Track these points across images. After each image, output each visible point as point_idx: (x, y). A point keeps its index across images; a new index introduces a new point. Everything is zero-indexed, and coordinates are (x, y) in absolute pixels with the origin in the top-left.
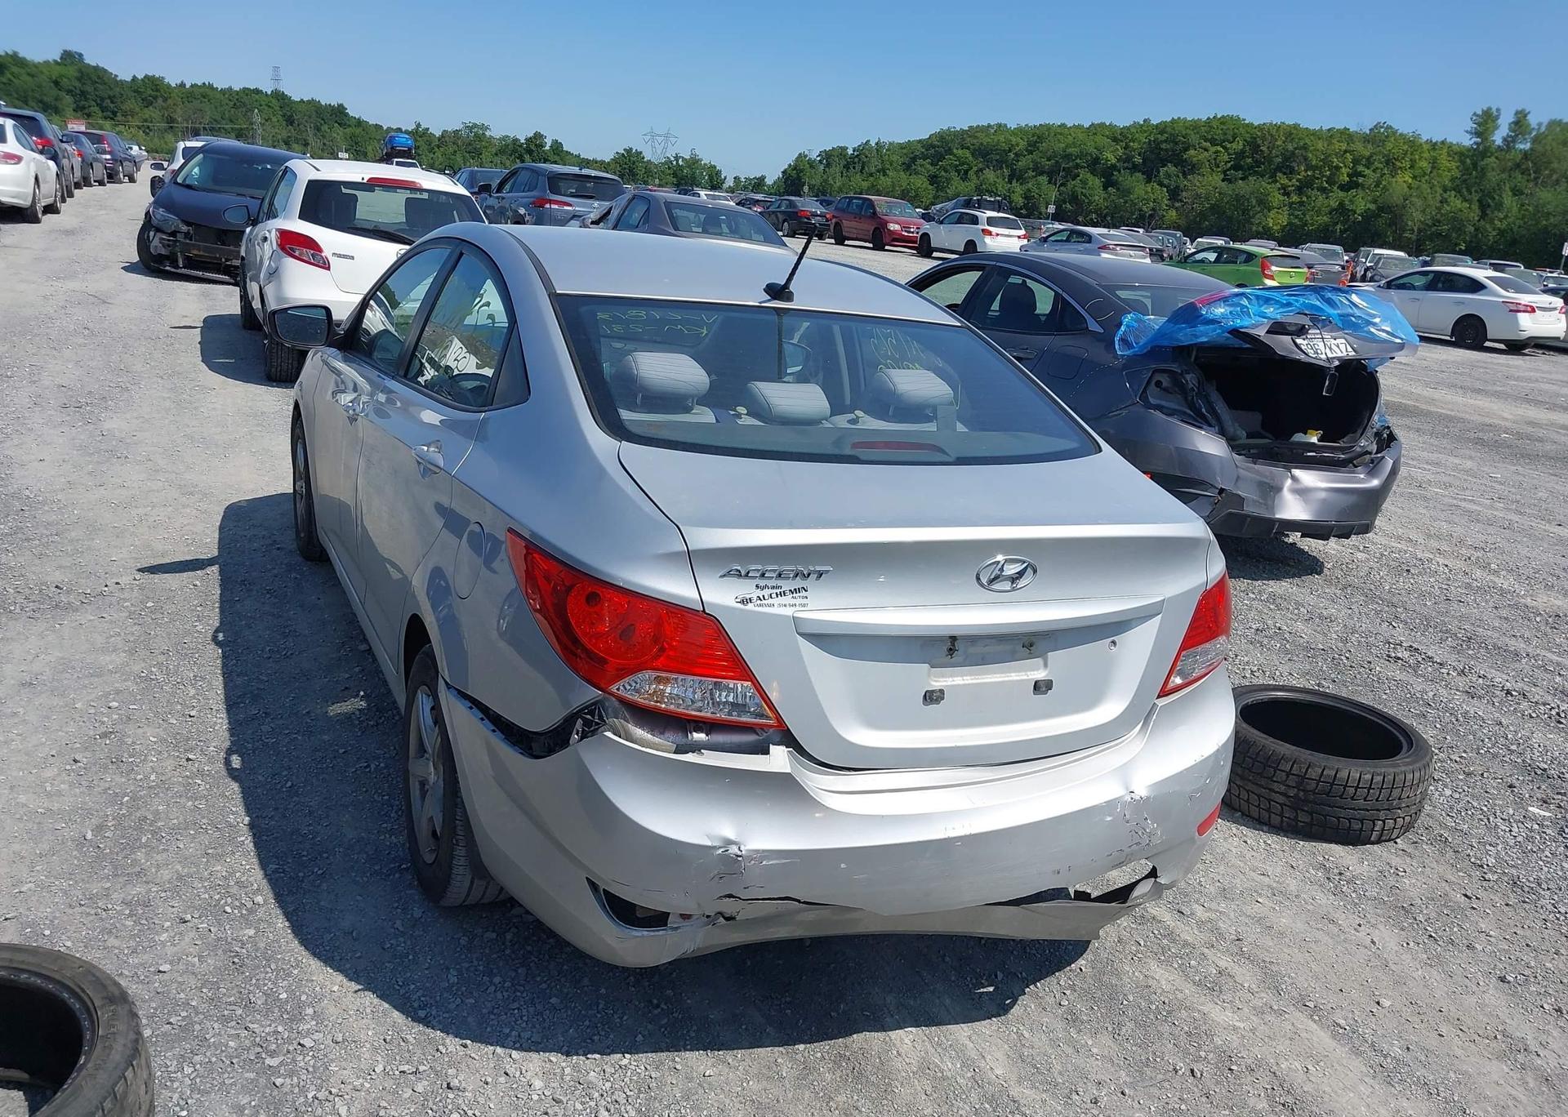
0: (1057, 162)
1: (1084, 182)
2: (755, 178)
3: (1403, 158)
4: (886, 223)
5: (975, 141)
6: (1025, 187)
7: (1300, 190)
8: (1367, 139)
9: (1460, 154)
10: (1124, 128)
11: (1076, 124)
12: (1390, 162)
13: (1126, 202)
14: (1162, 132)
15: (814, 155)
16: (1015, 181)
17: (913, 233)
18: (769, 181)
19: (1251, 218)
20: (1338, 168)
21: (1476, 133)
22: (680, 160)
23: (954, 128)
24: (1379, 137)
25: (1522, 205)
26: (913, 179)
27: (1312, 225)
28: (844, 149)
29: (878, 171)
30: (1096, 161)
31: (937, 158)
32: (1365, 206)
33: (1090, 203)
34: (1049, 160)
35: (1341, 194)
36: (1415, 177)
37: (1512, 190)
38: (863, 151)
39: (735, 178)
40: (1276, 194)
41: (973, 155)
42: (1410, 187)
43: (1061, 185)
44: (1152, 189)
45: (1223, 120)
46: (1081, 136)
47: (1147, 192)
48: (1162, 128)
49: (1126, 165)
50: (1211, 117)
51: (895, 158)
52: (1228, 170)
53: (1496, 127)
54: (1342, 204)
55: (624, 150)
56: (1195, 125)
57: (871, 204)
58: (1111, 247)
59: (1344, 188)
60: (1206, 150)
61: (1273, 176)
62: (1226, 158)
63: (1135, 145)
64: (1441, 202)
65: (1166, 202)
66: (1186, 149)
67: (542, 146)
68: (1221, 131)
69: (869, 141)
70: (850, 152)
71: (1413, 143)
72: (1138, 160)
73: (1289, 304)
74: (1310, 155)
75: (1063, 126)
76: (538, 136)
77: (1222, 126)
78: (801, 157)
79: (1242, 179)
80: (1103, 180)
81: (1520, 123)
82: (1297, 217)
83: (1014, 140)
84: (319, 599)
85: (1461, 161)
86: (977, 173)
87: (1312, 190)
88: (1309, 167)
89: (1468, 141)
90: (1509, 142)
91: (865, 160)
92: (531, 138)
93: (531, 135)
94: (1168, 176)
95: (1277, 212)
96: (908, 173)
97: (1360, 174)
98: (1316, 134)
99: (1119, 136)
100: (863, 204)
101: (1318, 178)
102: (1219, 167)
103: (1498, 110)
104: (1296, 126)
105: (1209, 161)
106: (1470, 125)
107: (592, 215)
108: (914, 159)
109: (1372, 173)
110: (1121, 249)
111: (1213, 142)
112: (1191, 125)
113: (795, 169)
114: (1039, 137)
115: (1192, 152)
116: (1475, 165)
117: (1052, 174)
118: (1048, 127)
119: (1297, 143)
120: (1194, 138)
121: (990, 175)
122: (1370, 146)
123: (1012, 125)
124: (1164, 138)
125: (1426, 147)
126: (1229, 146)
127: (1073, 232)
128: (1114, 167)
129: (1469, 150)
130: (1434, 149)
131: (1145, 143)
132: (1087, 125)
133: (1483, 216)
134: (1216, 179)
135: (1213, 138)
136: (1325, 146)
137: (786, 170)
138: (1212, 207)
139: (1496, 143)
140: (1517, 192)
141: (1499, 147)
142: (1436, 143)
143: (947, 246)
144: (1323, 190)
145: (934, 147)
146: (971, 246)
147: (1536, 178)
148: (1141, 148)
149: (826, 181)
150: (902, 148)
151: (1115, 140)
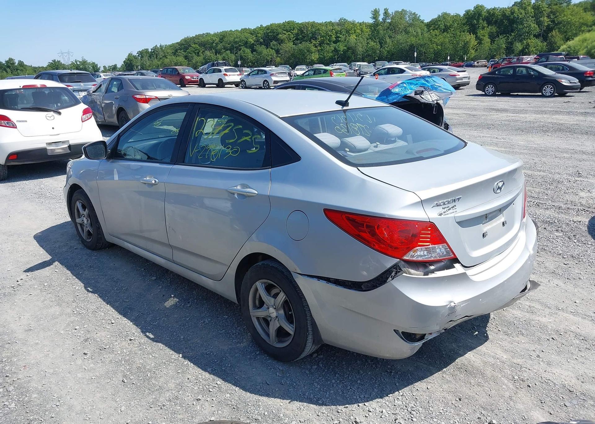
0: (232, 45)
1: (244, 51)
2: (112, 66)
3: (351, 30)
4: (184, 76)
5: (199, 41)
6: (222, 56)
7: (320, 45)
8: (338, 24)
9: (370, 26)
10: (254, 29)
11: (236, 30)
12: (348, 32)
13: (261, 57)
14: (268, 29)
15: (135, 53)
16: (218, 54)
17: (195, 79)
18: (119, 66)
19: (306, 57)
20: (331, 36)
21: (373, 18)
22: (78, 62)
23: (189, 36)
24: (342, 23)
25: (393, 41)
26: (178, 58)
27: (327, 57)
28: (147, 49)
29: (163, 57)
30: (246, 43)
31: (186, 49)
32: (343, 48)
33: (248, 59)
34: (229, 44)
35: (334, 45)
36: (356, 36)
37: (389, 36)
38: (155, 49)
39: (104, 67)
40: (313, 47)
41: (199, 45)
42: (356, 40)
43: (236, 53)
44: (269, 51)
45: (289, 23)
46: (239, 34)
47: (268, 52)
48: (267, 28)
49: (258, 43)
50: (284, 22)
51: (169, 51)
52: (294, 40)
53: (379, 15)
54: (335, 48)
55: (52, 61)
56: (279, 25)
57: (176, 70)
58: (274, 74)
59: (335, 42)
60: (285, 34)
61: (310, 41)
62: (292, 36)
63: (260, 35)
64: (367, 44)
65: (275, 55)
66: (278, 35)
67: (14, 64)
68: (289, 27)
69: (156, 45)
70: (150, 50)
71: (353, 24)
72: (262, 40)
73: (417, 84)
74: (321, 32)
75: (231, 31)
76: (11, 60)
77: (289, 25)
78: (130, 55)
79: (300, 43)
80: (250, 49)
81: (386, 13)
82: (321, 55)
83: (214, 38)
84: (114, 264)
85: (370, 28)
86: (202, 53)
87: (324, 44)
88: (322, 36)
89: (371, 21)
90: (384, 20)
91: (157, 53)
92: (8, 61)
93: (7, 59)
94: (274, 45)
95: (314, 54)
96: (175, 56)
97: (339, 37)
98: (320, 24)
99: (253, 32)
100: (173, 70)
101: (325, 40)
102: (291, 40)
103: (379, 9)
104: (314, 22)
105: (287, 38)
106: (371, 15)
107: (92, 89)
108: (176, 51)
109: (343, 36)
110: (279, 74)
111: (287, 31)
112: (278, 26)
113: (128, 60)
114: (223, 36)
115: (280, 35)
116: (375, 29)
117: (231, 50)
118: (226, 32)
119: (316, 28)
120: (280, 30)
121: (208, 53)
122: (340, 27)
123: (212, 33)
124: (269, 31)
125: (358, 25)
126: (292, 32)
127: (259, 70)
128: (253, 44)
129: (372, 24)
130: (361, 25)
131: (263, 34)
132: (240, 30)
133: (381, 46)
134: (291, 44)
135: (286, 29)
136: (325, 28)
137: (125, 61)
138: (292, 54)
139: (380, 21)
140: (390, 37)
141: (381, 22)
142: (361, 23)
143: (211, 82)
144: (328, 44)
145: (183, 45)
146: (220, 80)
147: (395, 31)
148: (262, 36)
149: (143, 63)
150: (171, 47)
151: (251, 34)
